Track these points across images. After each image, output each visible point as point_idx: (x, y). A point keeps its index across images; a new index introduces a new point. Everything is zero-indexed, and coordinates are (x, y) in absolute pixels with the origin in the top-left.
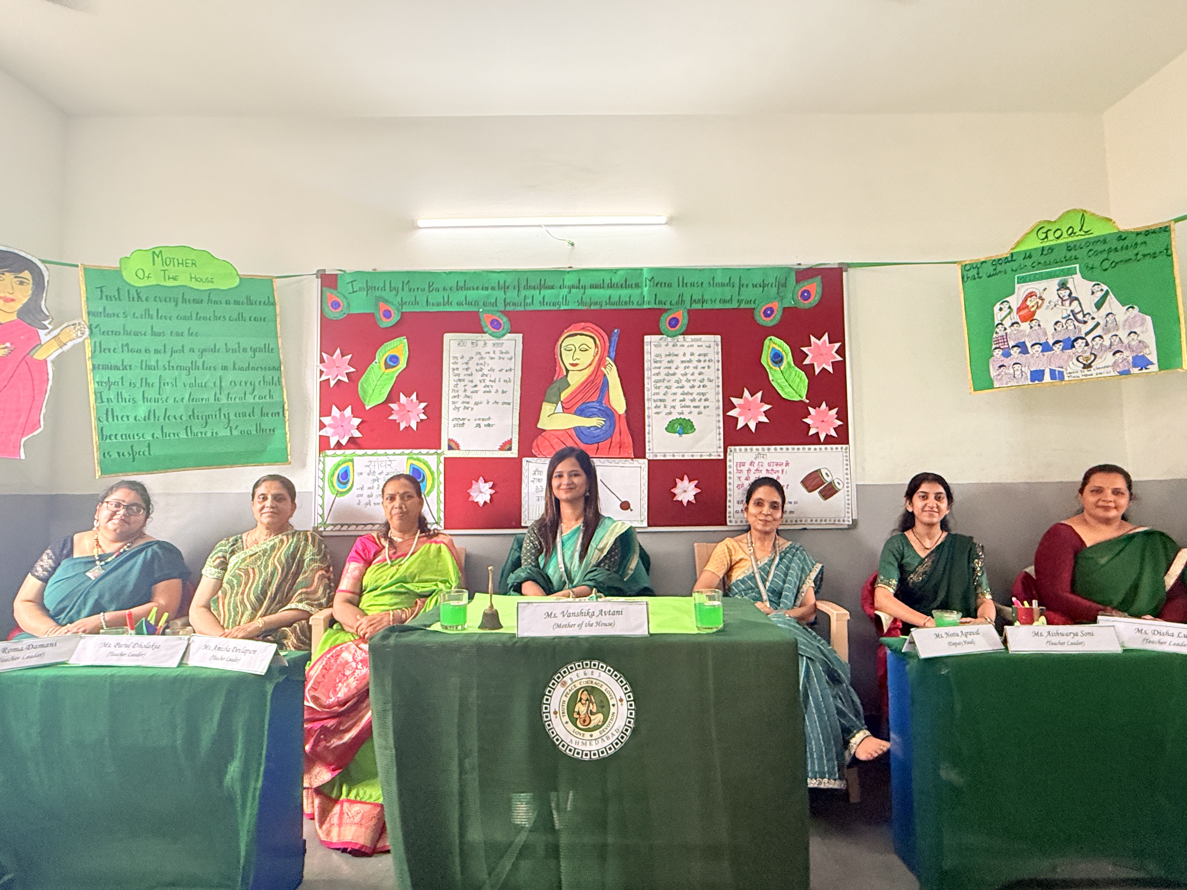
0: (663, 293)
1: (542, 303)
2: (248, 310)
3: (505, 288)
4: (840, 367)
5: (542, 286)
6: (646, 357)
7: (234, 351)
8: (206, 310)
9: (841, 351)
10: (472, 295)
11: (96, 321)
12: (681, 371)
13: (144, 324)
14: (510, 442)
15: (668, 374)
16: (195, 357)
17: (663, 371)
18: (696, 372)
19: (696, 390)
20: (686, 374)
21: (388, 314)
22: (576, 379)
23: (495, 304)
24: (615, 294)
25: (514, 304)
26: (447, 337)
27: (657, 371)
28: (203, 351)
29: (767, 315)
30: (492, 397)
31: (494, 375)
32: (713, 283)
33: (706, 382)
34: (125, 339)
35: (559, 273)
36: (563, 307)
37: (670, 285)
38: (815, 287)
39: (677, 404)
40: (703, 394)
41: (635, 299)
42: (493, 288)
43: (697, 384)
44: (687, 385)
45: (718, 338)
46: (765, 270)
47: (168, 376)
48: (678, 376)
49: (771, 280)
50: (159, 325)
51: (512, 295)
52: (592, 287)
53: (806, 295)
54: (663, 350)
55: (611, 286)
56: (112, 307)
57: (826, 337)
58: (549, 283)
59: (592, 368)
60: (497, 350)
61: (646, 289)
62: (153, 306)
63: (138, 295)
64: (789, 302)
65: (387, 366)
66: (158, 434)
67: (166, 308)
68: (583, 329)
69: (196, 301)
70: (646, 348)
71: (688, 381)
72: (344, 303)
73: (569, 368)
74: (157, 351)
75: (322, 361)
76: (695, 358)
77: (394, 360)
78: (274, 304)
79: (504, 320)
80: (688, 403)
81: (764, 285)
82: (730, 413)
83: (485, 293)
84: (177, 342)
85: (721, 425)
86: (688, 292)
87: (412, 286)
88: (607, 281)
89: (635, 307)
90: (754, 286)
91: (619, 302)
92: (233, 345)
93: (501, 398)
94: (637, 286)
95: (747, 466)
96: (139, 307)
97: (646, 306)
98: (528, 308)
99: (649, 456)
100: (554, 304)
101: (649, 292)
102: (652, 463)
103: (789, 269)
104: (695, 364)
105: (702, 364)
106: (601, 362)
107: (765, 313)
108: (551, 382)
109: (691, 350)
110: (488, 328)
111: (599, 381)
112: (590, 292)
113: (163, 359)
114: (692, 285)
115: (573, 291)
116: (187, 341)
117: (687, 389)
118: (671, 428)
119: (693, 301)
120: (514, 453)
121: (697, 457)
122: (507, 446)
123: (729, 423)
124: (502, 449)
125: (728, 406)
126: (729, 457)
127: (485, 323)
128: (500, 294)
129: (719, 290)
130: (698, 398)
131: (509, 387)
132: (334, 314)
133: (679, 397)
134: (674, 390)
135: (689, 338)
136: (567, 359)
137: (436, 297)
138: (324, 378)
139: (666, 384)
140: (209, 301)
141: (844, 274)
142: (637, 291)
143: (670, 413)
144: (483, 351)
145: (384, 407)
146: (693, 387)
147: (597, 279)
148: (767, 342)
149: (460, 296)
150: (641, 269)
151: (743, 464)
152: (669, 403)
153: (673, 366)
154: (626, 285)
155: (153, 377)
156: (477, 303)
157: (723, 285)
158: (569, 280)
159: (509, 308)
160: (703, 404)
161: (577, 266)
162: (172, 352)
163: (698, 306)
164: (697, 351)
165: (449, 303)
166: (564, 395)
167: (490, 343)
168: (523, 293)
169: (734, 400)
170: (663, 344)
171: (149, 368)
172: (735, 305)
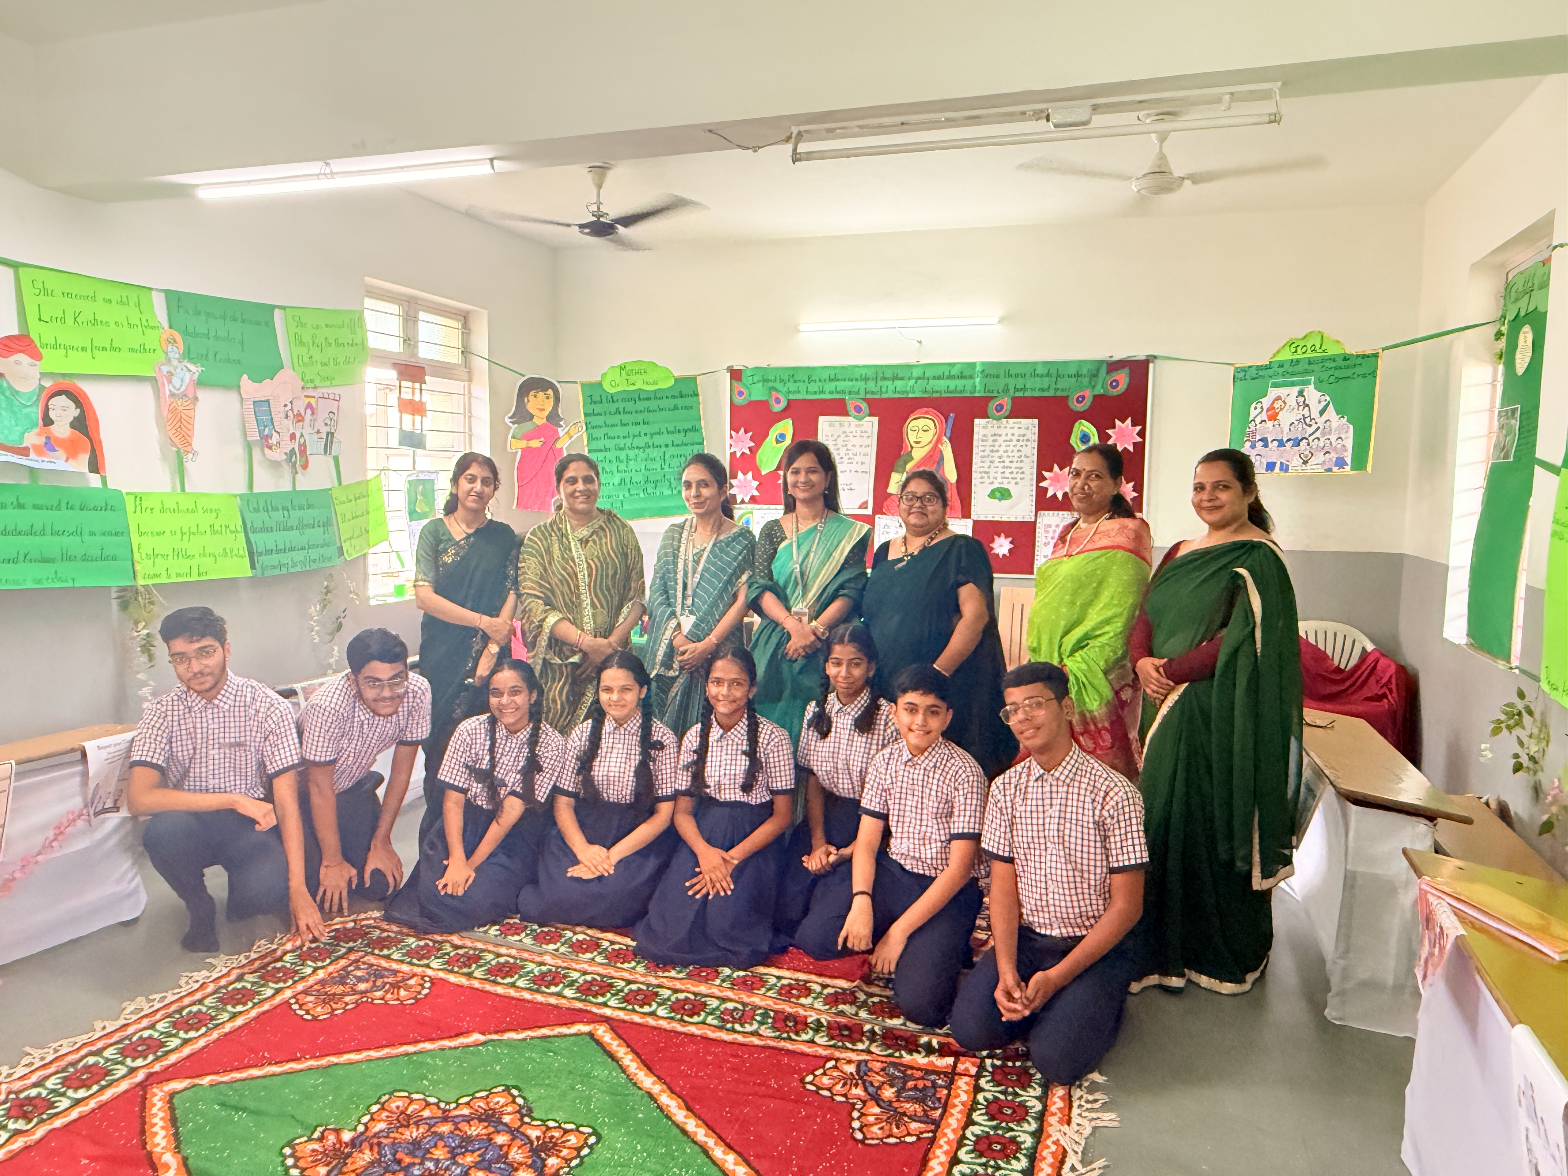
0: (993, 384)
1: (895, 392)
2: (680, 402)
3: (866, 379)
4: (1140, 447)
5: (895, 378)
6: (975, 437)
7: (672, 433)
8: (653, 404)
9: (1142, 434)
10: (841, 385)
11: (589, 419)
12: (1003, 448)
13: (616, 419)
14: (866, 503)
15: (992, 451)
16: (647, 439)
17: (988, 449)
18: (1015, 449)
19: (1015, 465)
20: (1006, 451)
21: (778, 401)
22: (918, 454)
23: (858, 393)
24: (952, 384)
25: (873, 393)
26: (822, 419)
27: (983, 448)
28: (652, 435)
29: (1078, 402)
30: (854, 467)
31: (856, 450)
32: (1035, 375)
33: (1023, 458)
34: (605, 430)
35: (909, 367)
36: (911, 395)
37: (998, 376)
38: (1123, 378)
39: (999, 476)
40: (1021, 468)
41: (968, 388)
42: (857, 380)
43: (1015, 459)
44: (1007, 460)
45: (1036, 421)
46: (1080, 363)
47: (631, 454)
48: (1001, 453)
49: (1084, 371)
50: (626, 418)
51: (871, 385)
52: (934, 378)
53: (1115, 384)
54: (989, 432)
55: (951, 377)
56: (598, 408)
57: (1129, 421)
58: (900, 375)
59: (931, 446)
60: (859, 429)
61: (978, 380)
62: (621, 405)
63: (612, 399)
64: (1099, 391)
65: (778, 442)
66: (627, 495)
67: (629, 406)
68: (927, 413)
69: (647, 399)
70: (976, 429)
71: (1008, 457)
72: (746, 392)
73: (914, 445)
74: (624, 437)
75: (731, 437)
76: (1015, 438)
77: (782, 436)
78: (697, 395)
79: (864, 406)
80: (1007, 475)
81: (1078, 375)
82: (1042, 484)
83: (850, 383)
84: (636, 429)
85: (1034, 493)
86: (1012, 382)
87: (796, 378)
88: (947, 373)
89: (968, 395)
90: (1070, 376)
91: (955, 391)
92: (671, 429)
93: (861, 468)
94: (971, 377)
95: (1053, 527)
96: (613, 407)
97: (977, 395)
98: (884, 396)
99: (974, 516)
100: (904, 392)
101: (980, 383)
102: (976, 523)
103: (1101, 362)
104: (1015, 443)
105: (1021, 443)
106: (939, 441)
107: (1077, 400)
108: (898, 456)
109: (1012, 431)
110: (852, 412)
111: (938, 454)
112: (932, 382)
113: (628, 441)
114: (1017, 376)
115: (919, 381)
116: (644, 429)
117: (1007, 464)
118: (992, 495)
119: (1016, 390)
120: (869, 511)
121: (1012, 519)
122: (864, 506)
123: (1041, 492)
124: (861, 507)
125: (1040, 478)
126: (1039, 520)
127: (850, 408)
128: (861, 385)
129: (1038, 379)
130: (1015, 471)
131: (866, 459)
132: (740, 401)
133: (1000, 470)
134: (996, 464)
135: (1011, 421)
136: (912, 437)
137: (813, 387)
138: (732, 450)
139: (990, 459)
140: (656, 398)
141: (1151, 366)
142: (972, 381)
143: (992, 483)
144: (848, 430)
145: (774, 474)
146: (1012, 462)
147: (939, 373)
148: (1077, 425)
149: (831, 386)
150: (975, 363)
151: (1050, 526)
152: (992, 475)
153: (997, 444)
154: (962, 377)
155: (622, 455)
156: (843, 392)
157: (1042, 376)
158: (916, 373)
159: (869, 396)
160: (1020, 476)
161: (922, 362)
162: (634, 436)
163: (1019, 394)
164: (1017, 432)
165: (822, 392)
166: (909, 466)
167: (853, 424)
168: (880, 383)
169: (1046, 474)
170: (990, 426)
171: (621, 449)
172: (1051, 393)
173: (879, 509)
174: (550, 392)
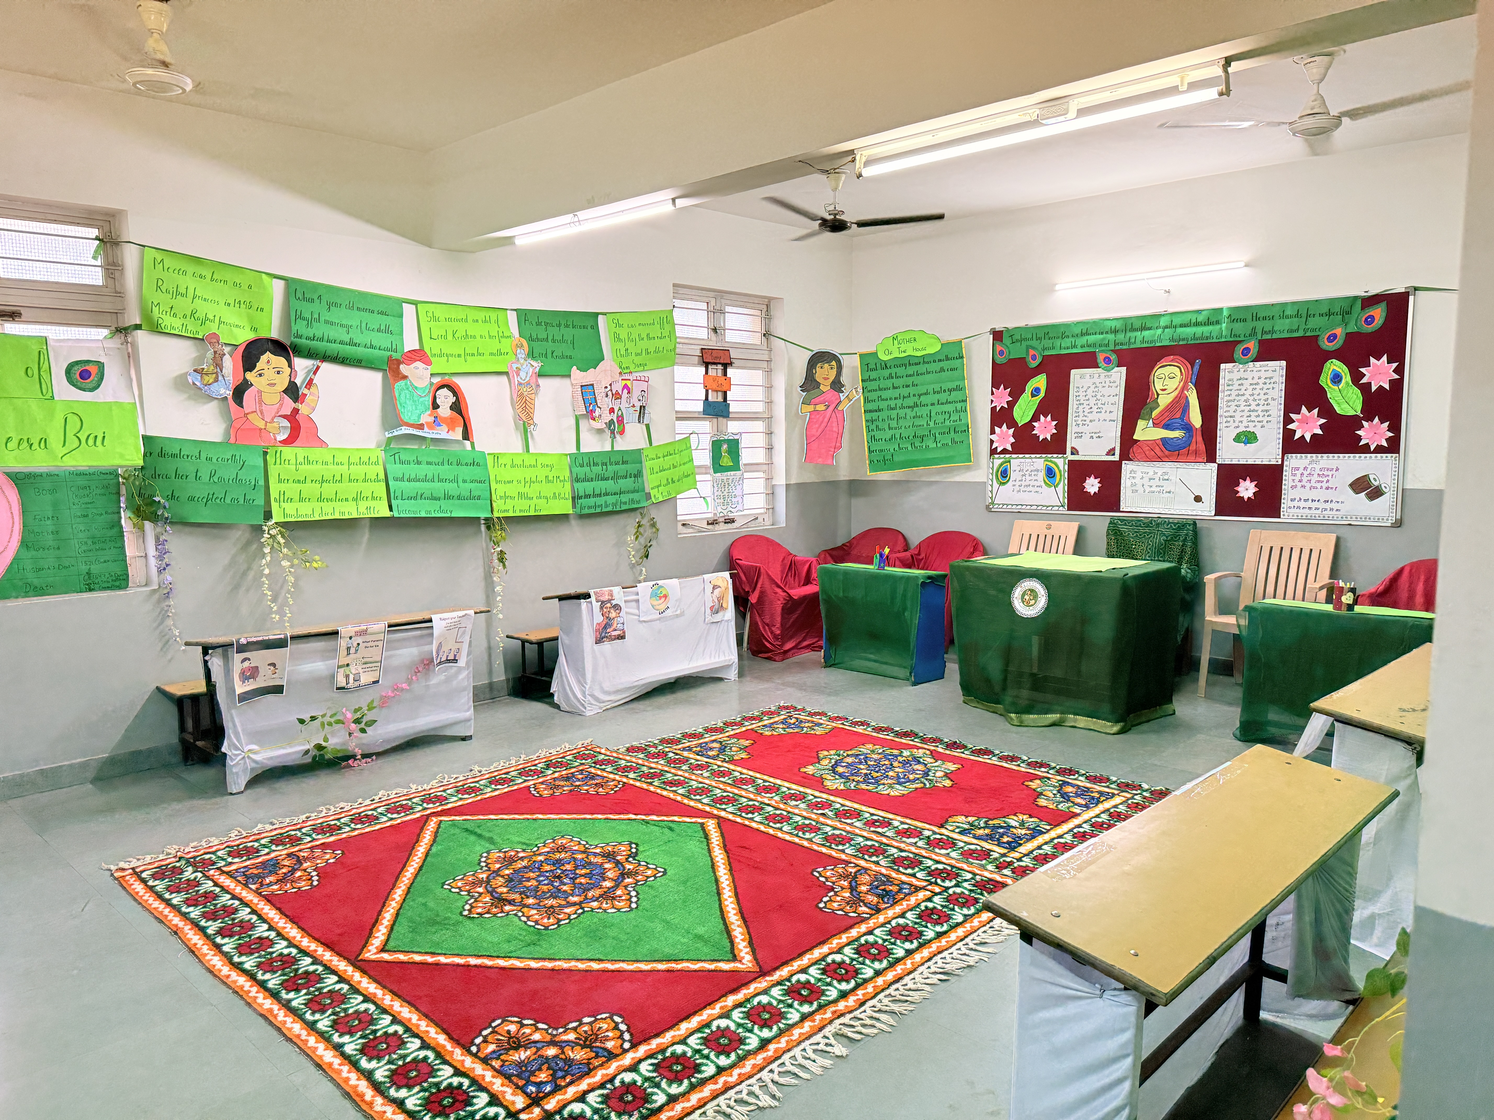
0: (1239, 328)
1: (1143, 342)
2: (945, 364)
3: (1115, 331)
4: (1397, 385)
5: (1143, 328)
6: (1221, 381)
7: (938, 392)
8: (922, 368)
9: (1400, 370)
10: (1092, 339)
11: (866, 384)
12: (1250, 392)
13: (889, 383)
14: (1114, 449)
15: (1238, 395)
16: (916, 399)
17: (1234, 393)
18: (1262, 392)
19: (1261, 408)
20: (1253, 395)
21: (1034, 358)
22: (1164, 401)
23: (1107, 345)
24: (1199, 330)
25: (1122, 344)
26: (1073, 372)
27: (1229, 393)
28: (920, 396)
29: (1329, 340)
30: (1102, 416)
31: (1104, 400)
32: (1283, 316)
33: (1269, 401)
34: (879, 393)
35: (1157, 316)
36: (1158, 344)
37: (1245, 320)
38: (1379, 313)
39: (1245, 419)
40: (1267, 411)
41: (1214, 334)
42: (1107, 333)
43: (1262, 402)
44: (1254, 404)
45: (1284, 363)
46: (1332, 301)
47: (902, 413)
48: (1247, 396)
49: (1337, 309)
50: (897, 382)
51: (1120, 337)
52: (1181, 326)
53: (1370, 320)
54: (1236, 376)
55: (1197, 324)
56: (874, 375)
57: (1385, 358)
58: (1148, 325)
59: (1177, 392)
60: (1107, 380)
61: (1224, 325)
62: (893, 371)
63: (885, 365)
64: (1352, 328)
65: (1033, 396)
66: (897, 448)
67: (900, 371)
68: (1172, 361)
69: (916, 364)
70: (1222, 374)
71: (1255, 400)
72: (1006, 351)
73: (1160, 392)
74: (895, 399)
75: (993, 393)
76: (1262, 380)
77: (1037, 390)
78: (962, 357)
79: (1114, 357)
80: (1253, 418)
81: (1329, 314)
82: (1289, 427)
83: (1101, 336)
84: (906, 391)
85: (1281, 436)
86: (1259, 325)
87: (1050, 335)
88: (1194, 320)
89: (1215, 340)
90: (1321, 315)
91: (1202, 338)
92: (937, 389)
93: (1108, 417)
94: (1218, 322)
95: (1301, 470)
96: (886, 373)
97: (1223, 340)
98: (1132, 346)
99: (1219, 461)
100: (1151, 342)
101: (1227, 328)
102: (1220, 466)
103: (1356, 298)
104: (1261, 386)
105: (1268, 386)
106: (1185, 388)
107: (1328, 338)
108: (1145, 404)
109: (1259, 374)
110: (1101, 364)
111: (1183, 401)
112: (1180, 330)
113: (899, 402)
114: (1264, 318)
115: (1166, 330)
116: (912, 390)
117: (1253, 407)
118: (1237, 439)
119: (1264, 332)
120: (1116, 458)
121: (1258, 462)
122: (1111, 452)
123: (1288, 434)
124: (1108, 454)
125: (1287, 420)
126: (1285, 463)
127: (1100, 359)
128: (1111, 337)
129: (1288, 321)
130: (1261, 414)
131: (1114, 408)
132: (1000, 360)
133: (1247, 414)
134: (1242, 408)
135: (1258, 364)
136: (1158, 385)
137: (1067, 342)
138: (993, 405)
139: (1236, 403)
140: (924, 362)
141: (1411, 298)
142: (1218, 327)
143: (1238, 427)
144: (1097, 381)
145: (1029, 426)
146: (1258, 405)
147: (1185, 319)
148: (1328, 364)
149: (1083, 340)
150: (1222, 309)
151: (1298, 469)
152: (1237, 419)
153: (1243, 388)
154: (1208, 323)
155: (894, 414)
156: (1094, 345)
157: (1291, 317)
158: (1163, 322)
159: (1118, 348)
160: (1267, 419)
161: (1171, 310)
162: (904, 397)
163: (1269, 337)
164: (1263, 375)
165: (1075, 346)
166: (1155, 414)
167: (1102, 376)
168: (1129, 334)
169: (1293, 416)
170: (1236, 370)
171: (892, 409)
172: (1300, 334)
173: (1125, 455)
174: (834, 363)
